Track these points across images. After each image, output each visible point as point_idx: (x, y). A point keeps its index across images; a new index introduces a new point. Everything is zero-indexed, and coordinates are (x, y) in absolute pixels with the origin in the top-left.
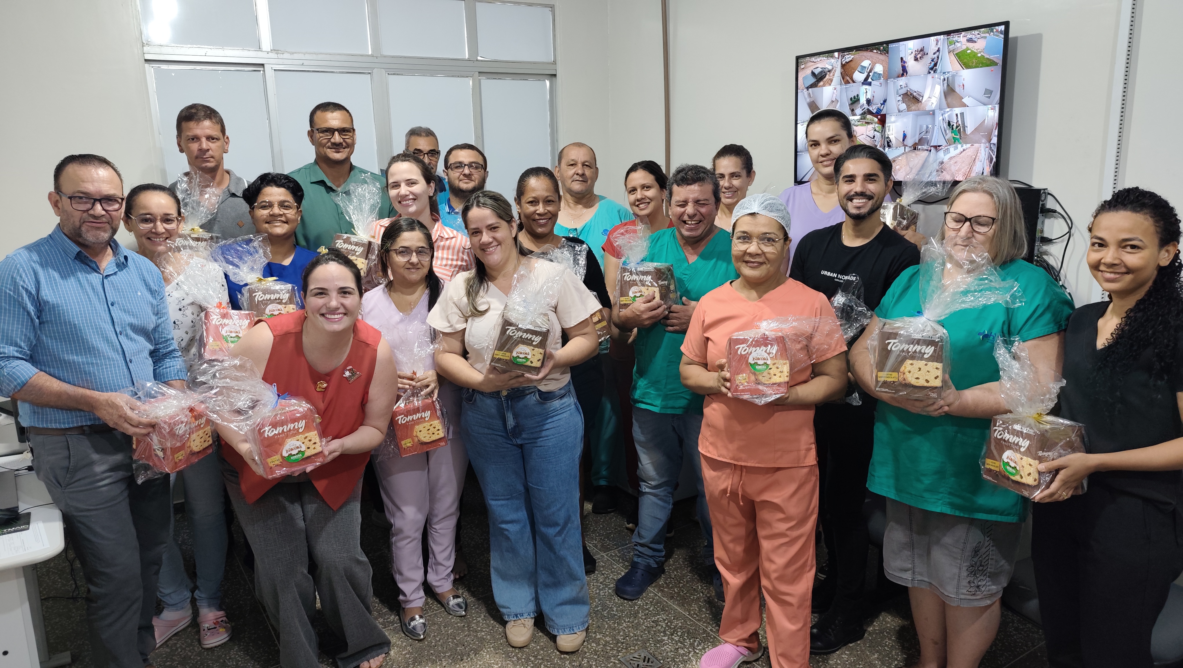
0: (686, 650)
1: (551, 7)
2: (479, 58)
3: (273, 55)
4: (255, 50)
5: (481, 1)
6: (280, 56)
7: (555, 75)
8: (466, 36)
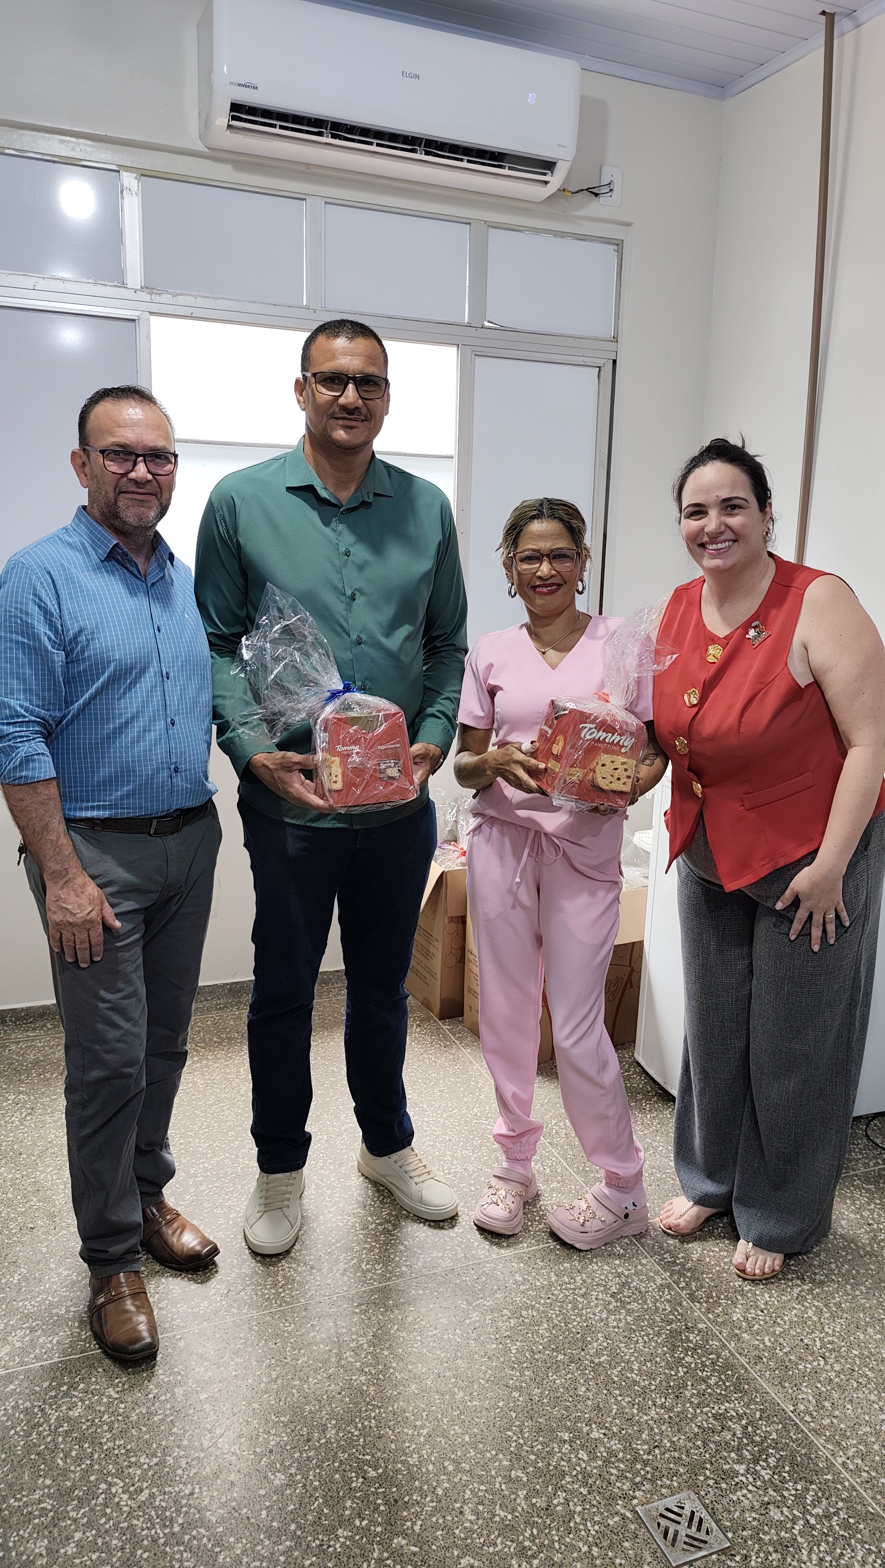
0: (785, 1509)
1: (617, 245)
2: (487, 324)
3: (144, 296)
4: (115, 286)
5: (499, 225)
6: (156, 298)
7: (615, 362)
8: (467, 284)
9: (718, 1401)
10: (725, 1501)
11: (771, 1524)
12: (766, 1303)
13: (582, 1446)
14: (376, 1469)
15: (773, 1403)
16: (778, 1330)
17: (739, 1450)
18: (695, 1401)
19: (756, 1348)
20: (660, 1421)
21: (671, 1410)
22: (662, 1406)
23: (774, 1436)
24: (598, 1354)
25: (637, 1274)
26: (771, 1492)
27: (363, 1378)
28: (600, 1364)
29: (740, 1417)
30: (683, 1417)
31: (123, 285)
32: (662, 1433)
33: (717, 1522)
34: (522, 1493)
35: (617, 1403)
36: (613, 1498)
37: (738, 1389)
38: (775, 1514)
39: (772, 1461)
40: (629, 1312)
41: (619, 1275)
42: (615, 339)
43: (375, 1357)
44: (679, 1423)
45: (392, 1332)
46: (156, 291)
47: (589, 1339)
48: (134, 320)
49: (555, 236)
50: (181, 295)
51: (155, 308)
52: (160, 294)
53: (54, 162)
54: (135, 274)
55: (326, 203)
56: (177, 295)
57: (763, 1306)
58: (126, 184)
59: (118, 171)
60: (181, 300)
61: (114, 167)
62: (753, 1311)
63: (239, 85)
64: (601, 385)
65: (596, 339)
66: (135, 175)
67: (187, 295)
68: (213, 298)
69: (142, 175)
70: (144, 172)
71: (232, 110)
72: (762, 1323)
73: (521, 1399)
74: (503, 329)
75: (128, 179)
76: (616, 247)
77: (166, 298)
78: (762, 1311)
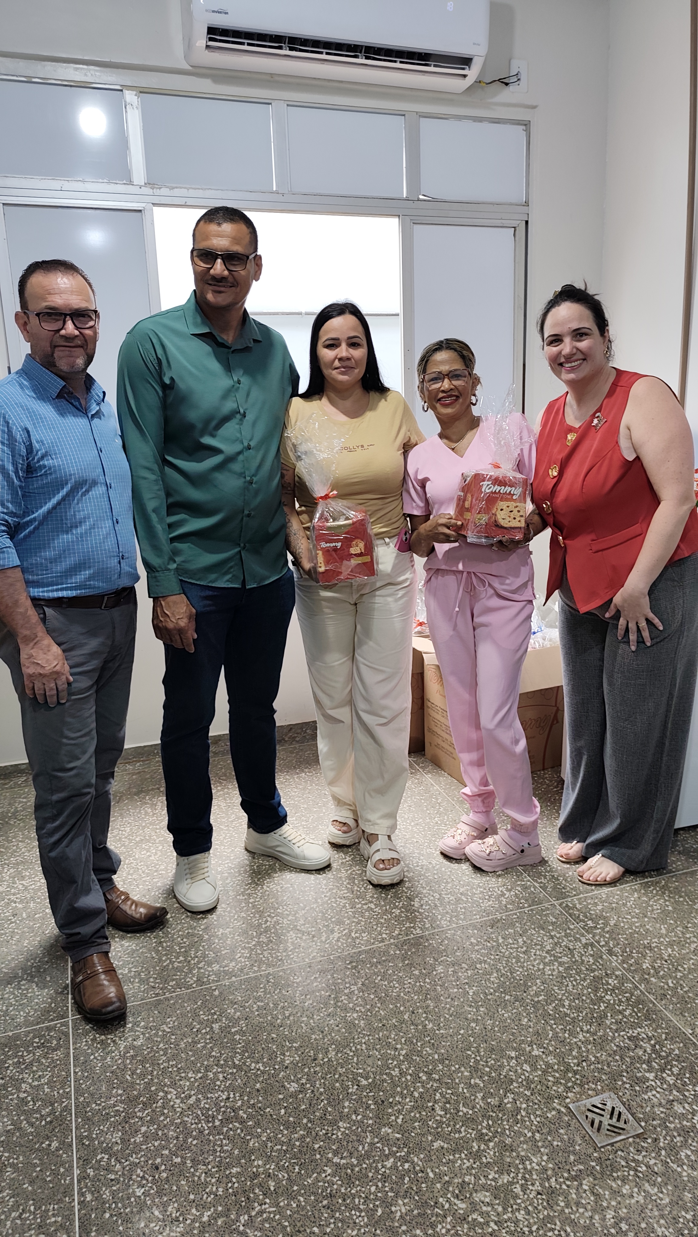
1: (525, 125)
2: (421, 197)
3: (147, 190)
4: (124, 184)
5: (428, 115)
6: (157, 192)
7: (527, 222)
8: (404, 166)
9: (633, 1026)
10: (638, 1099)
11: (676, 1115)
12: (669, 955)
13: (526, 1061)
14: (367, 1079)
15: (676, 1027)
16: (679, 975)
17: (649, 1062)
18: (614, 1027)
19: (662, 988)
20: (586, 1042)
21: (595, 1034)
22: (588, 1032)
23: (677, 1052)
24: (537, 994)
25: (567, 936)
26: (675, 1092)
27: (355, 1015)
28: (539, 1002)
29: (650, 1039)
30: (604, 1039)
31: (130, 183)
32: (588, 1051)
33: (632, 1115)
34: (480, 1095)
35: (552, 1029)
36: (550, 1098)
37: (647, 1018)
38: (678, 1109)
39: (675, 1070)
40: (561, 964)
41: (552, 937)
42: (527, 204)
43: (364, 999)
44: (601, 1043)
45: (376, 981)
46: (156, 186)
47: (529, 984)
48: (140, 211)
49: (474, 121)
50: (177, 188)
51: (156, 200)
52: (160, 188)
53: (71, 86)
54: (139, 174)
55: (288, 105)
56: (173, 188)
57: (667, 958)
58: (128, 100)
59: (122, 90)
60: (177, 192)
61: (119, 87)
62: (659, 961)
63: (213, 11)
64: (517, 242)
65: (511, 204)
66: (135, 92)
67: (181, 188)
68: (202, 189)
69: (141, 92)
70: (142, 90)
71: (209, 33)
72: (666, 970)
73: (477, 1028)
74: (435, 200)
75: (130, 96)
76: (524, 127)
77: (164, 191)
78: (666, 961)
